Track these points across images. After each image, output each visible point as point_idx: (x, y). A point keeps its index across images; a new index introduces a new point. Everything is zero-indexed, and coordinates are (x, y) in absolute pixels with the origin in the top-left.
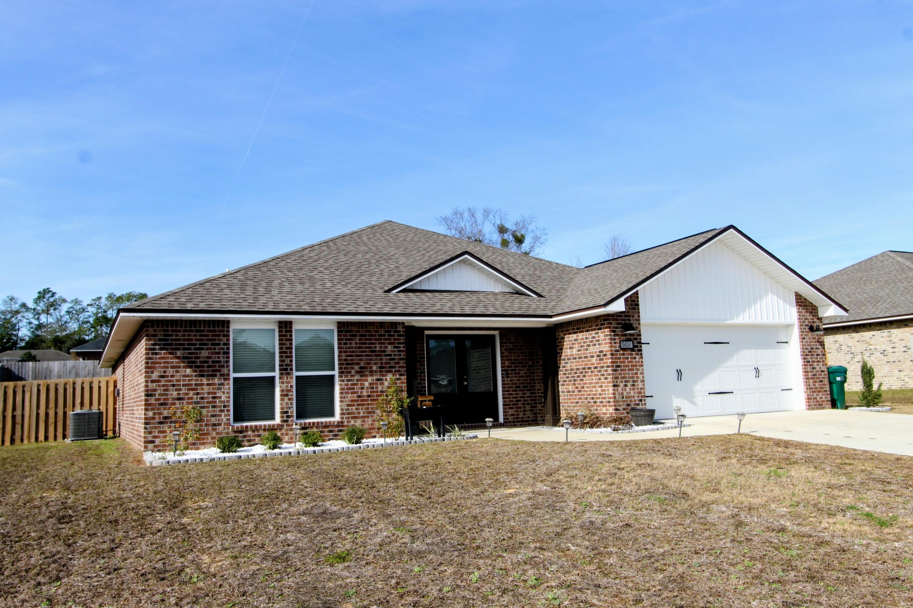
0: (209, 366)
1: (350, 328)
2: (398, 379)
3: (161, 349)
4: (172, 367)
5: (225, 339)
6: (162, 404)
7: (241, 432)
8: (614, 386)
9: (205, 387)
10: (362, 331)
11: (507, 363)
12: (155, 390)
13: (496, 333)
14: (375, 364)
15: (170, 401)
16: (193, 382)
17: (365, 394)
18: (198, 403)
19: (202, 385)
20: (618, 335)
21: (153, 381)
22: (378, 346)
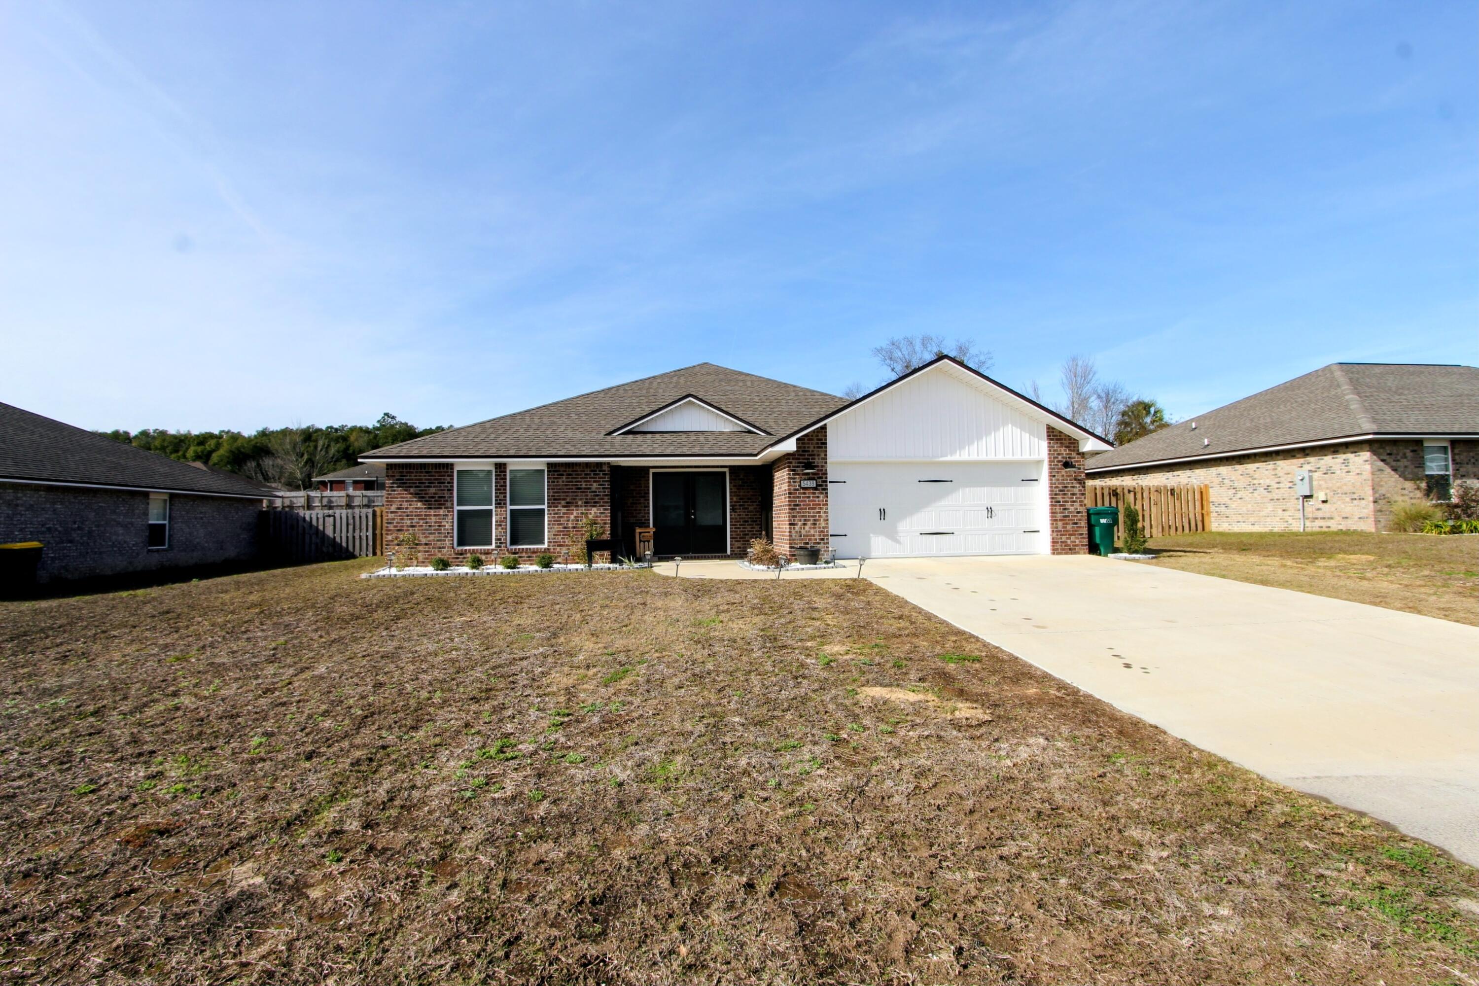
0: (436, 501)
1: (557, 469)
2: (602, 513)
3: (398, 487)
4: (407, 501)
5: (448, 479)
6: (399, 530)
7: (461, 554)
8: (790, 524)
9: (433, 518)
10: (569, 471)
11: (735, 499)
12: (394, 519)
13: (726, 470)
14: (581, 499)
15: (405, 528)
16: (423, 513)
17: (570, 525)
18: (427, 530)
19: (430, 515)
20: (798, 474)
21: (392, 512)
22: (584, 484)
